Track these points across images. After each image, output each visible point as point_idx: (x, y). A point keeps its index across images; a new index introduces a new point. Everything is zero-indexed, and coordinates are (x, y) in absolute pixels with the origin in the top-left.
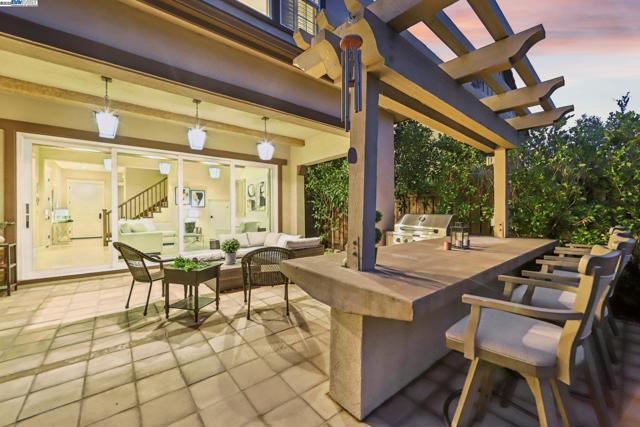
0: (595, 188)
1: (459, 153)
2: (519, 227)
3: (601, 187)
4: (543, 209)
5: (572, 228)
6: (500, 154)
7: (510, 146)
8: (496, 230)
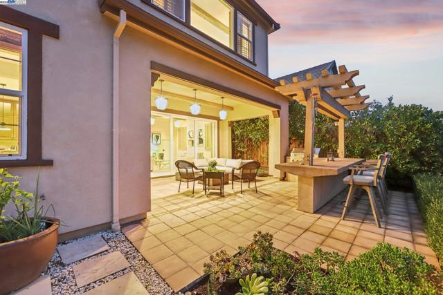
0: (380, 136)
1: (321, 118)
2: (349, 153)
3: (382, 136)
4: (359, 145)
5: (371, 154)
6: (341, 121)
7: (346, 117)
8: (340, 155)
